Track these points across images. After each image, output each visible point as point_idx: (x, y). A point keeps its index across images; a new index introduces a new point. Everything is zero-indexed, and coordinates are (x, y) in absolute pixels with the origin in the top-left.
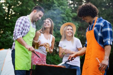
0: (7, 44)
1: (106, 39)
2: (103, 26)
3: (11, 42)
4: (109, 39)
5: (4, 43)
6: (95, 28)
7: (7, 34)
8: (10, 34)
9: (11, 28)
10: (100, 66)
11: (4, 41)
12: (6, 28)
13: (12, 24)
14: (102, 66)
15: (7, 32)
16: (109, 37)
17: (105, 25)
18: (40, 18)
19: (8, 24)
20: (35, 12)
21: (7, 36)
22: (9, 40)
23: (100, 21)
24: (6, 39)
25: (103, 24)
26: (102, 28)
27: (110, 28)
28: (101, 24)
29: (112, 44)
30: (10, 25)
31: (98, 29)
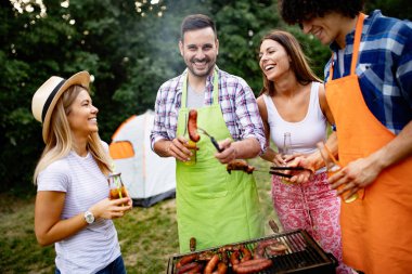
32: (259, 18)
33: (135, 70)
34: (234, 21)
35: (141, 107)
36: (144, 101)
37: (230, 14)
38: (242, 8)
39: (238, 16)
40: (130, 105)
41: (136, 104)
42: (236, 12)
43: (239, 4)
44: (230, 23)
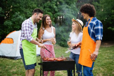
0: (18, 23)
1: (97, 35)
2: (95, 25)
3: (21, 21)
4: (100, 35)
5: (15, 22)
6: (89, 26)
7: (16, 14)
8: (19, 14)
9: (19, 8)
10: (92, 56)
11: (15, 21)
12: (15, 9)
13: (20, 5)
14: (93, 56)
15: (17, 13)
16: (100, 34)
17: (97, 24)
18: (41, 19)
19: (16, 4)
20: (35, 15)
21: (17, 16)
22: (19, 19)
23: (94, 20)
24: (16, 18)
25: (96, 23)
26: (94, 26)
27: (101, 26)
28: (94, 23)
29: (101, 39)
30: (18, 6)
31: (91, 26)
32: (58, 8)
33: (14, 16)
34: (50, 7)
35: (13, 29)
36: (15, 27)
37: (49, 5)
38: (53, 3)
39: (52, 6)
40: (9, 28)
41: (12, 27)
42: (51, 4)
43: (52, 2)
44: (48, 8)
